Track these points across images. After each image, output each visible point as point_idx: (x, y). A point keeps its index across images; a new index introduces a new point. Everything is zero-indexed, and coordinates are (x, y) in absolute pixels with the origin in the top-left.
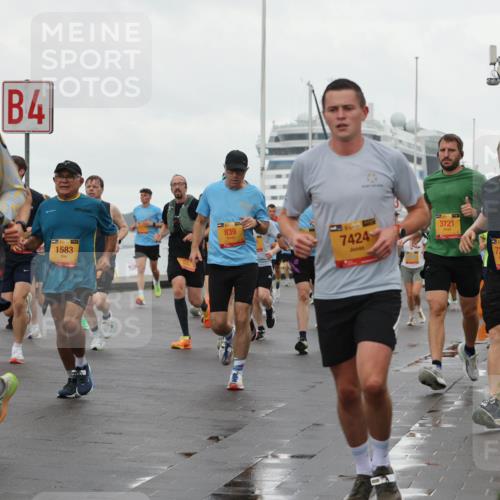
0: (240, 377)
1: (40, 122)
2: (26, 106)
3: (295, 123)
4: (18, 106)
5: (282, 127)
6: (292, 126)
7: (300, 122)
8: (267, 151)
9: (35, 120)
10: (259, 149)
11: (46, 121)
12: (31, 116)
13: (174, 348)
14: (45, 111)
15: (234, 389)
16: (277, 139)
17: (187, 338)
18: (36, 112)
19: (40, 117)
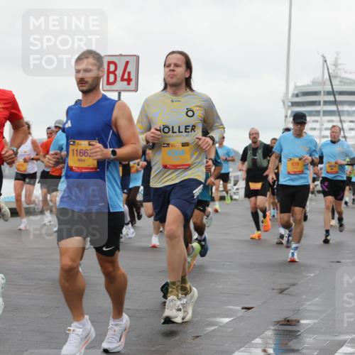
0: (296, 254)
1: (129, 84)
2: (119, 73)
3: (311, 84)
4: (114, 72)
5: (301, 86)
6: (308, 86)
7: (314, 83)
8: (290, 104)
9: (125, 83)
10: (284, 102)
11: (133, 83)
12: (123, 79)
13: (252, 238)
14: (133, 76)
15: (293, 261)
16: (297, 95)
17: (260, 232)
18: (126, 77)
19: (129, 81)
